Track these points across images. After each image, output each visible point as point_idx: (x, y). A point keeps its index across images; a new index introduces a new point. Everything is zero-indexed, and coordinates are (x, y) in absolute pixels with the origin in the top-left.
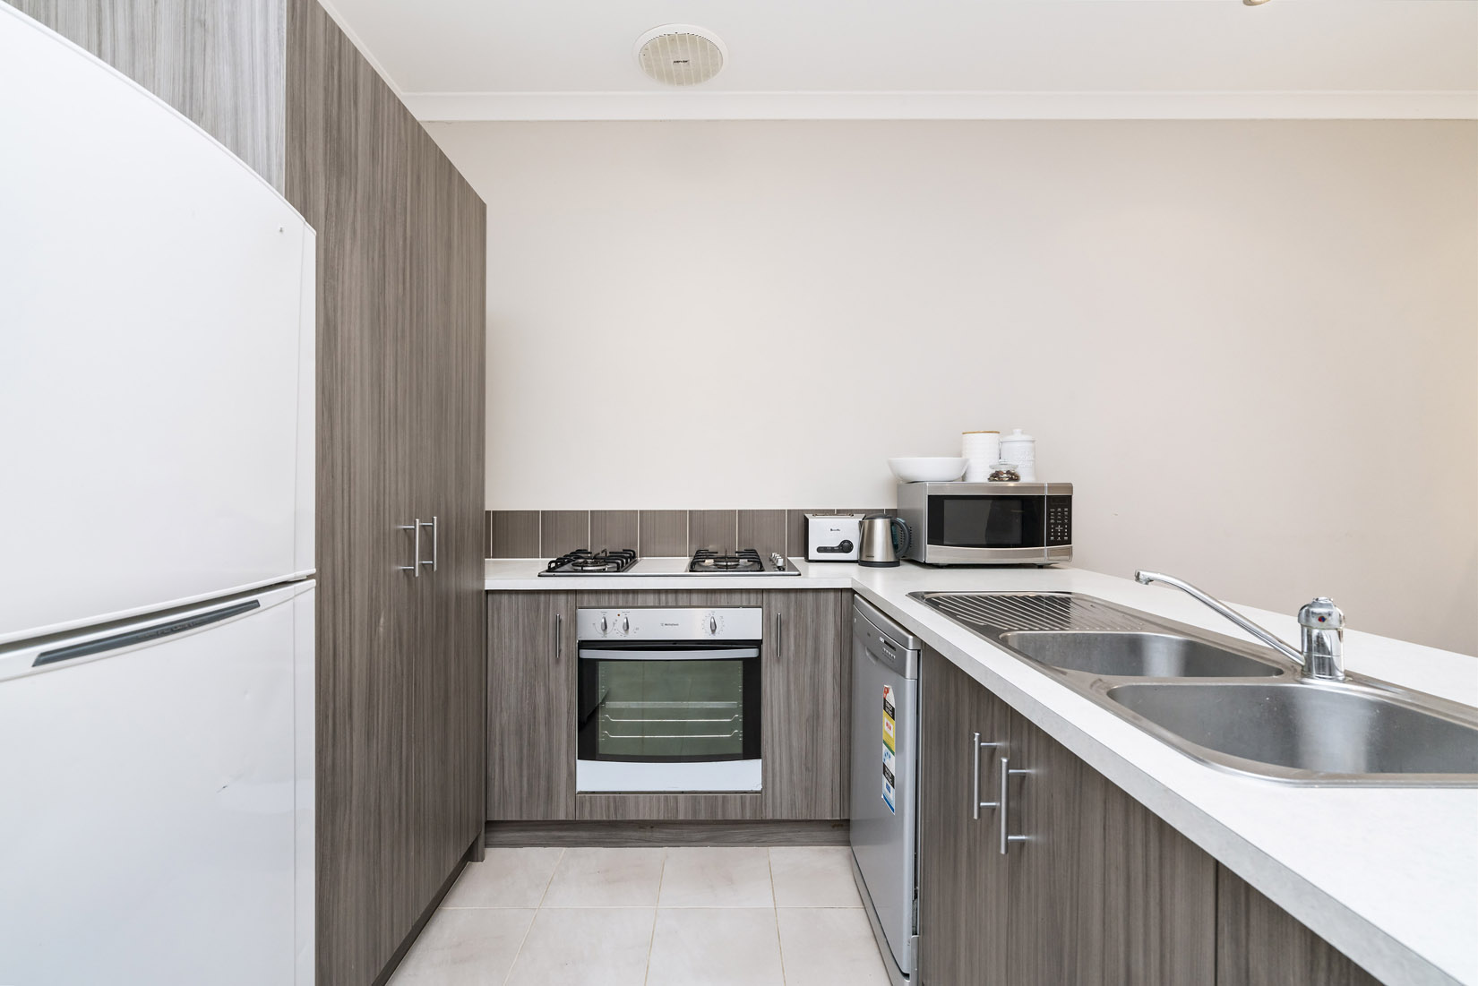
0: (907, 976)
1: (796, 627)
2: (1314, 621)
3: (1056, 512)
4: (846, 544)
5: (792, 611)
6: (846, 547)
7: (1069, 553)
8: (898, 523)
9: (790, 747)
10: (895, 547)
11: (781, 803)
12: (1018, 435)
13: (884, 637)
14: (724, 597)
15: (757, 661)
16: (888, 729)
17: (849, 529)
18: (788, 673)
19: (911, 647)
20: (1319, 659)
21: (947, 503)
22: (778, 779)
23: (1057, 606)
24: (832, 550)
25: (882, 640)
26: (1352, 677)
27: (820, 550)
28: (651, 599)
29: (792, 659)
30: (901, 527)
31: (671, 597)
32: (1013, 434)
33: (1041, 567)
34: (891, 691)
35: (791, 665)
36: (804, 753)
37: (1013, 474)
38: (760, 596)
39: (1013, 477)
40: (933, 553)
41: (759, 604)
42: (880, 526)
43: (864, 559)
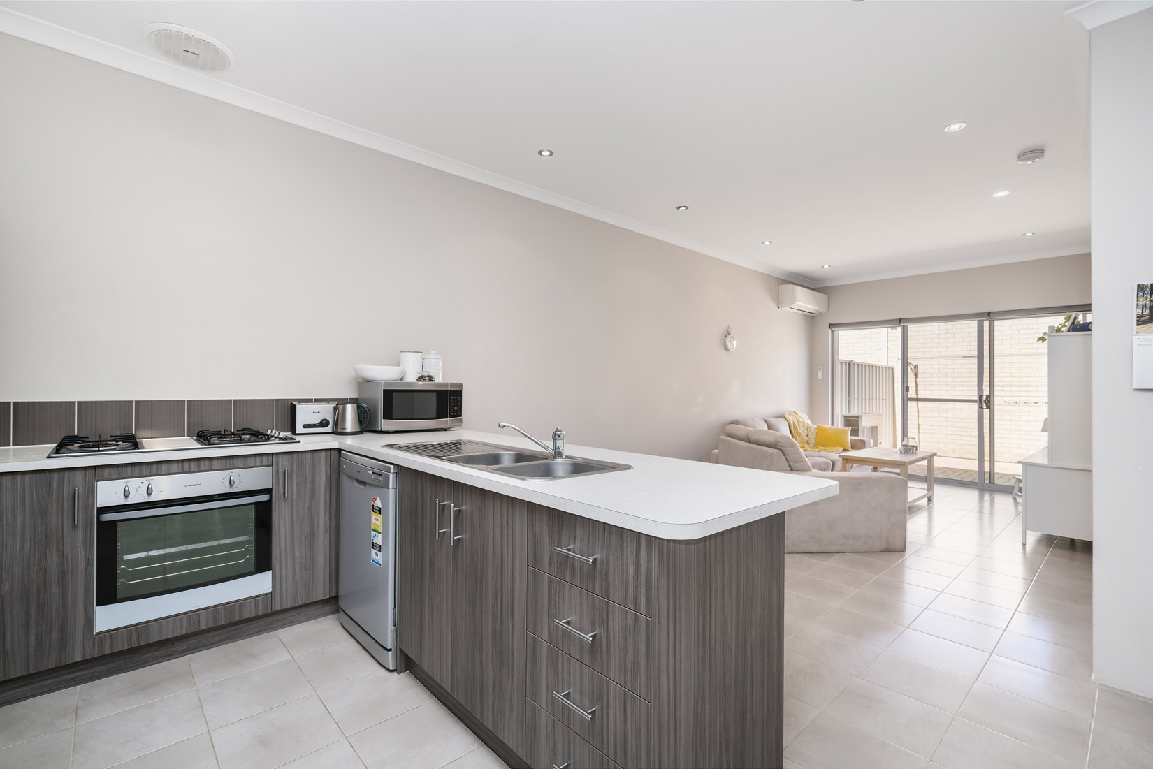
0: (390, 650)
1: (298, 476)
2: (557, 436)
3: (454, 399)
4: (324, 422)
5: (295, 467)
6: (324, 423)
7: (461, 421)
8: (363, 407)
9: (293, 558)
10: (360, 422)
11: (287, 597)
12: (433, 355)
13: (371, 470)
14: (241, 461)
15: (268, 504)
16: (376, 521)
17: (326, 411)
18: (292, 508)
19: (392, 471)
20: (558, 453)
21: (394, 394)
22: (284, 583)
23: (457, 445)
24: (314, 426)
25: (370, 472)
26: (567, 457)
27: (305, 426)
28: (174, 467)
29: (295, 498)
30: (365, 410)
31: (193, 465)
32: (430, 354)
33: (445, 430)
34: (378, 500)
35: (294, 503)
36: (304, 561)
37: (431, 377)
38: (270, 458)
39: (431, 379)
40: (386, 424)
41: (270, 463)
42: (350, 409)
43: (339, 430)
